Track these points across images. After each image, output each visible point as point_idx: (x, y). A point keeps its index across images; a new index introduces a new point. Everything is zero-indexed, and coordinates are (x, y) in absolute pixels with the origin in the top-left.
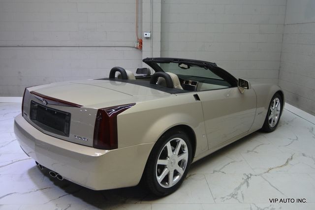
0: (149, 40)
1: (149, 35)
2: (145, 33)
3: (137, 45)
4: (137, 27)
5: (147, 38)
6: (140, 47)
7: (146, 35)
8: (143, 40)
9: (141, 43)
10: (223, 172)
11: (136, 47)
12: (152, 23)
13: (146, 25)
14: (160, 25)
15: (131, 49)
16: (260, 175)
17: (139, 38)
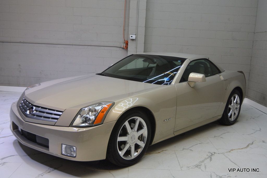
0: (134, 42)
1: (134, 37)
2: (131, 35)
3: (123, 45)
4: (124, 30)
5: (133, 40)
6: (126, 48)
7: (132, 37)
8: (129, 42)
9: (127, 44)
10: (191, 150)
11: (122, 47)
12: (137, 27)
13: (132, 28)
14: (144, 28)
15: (118, 49)
16: (223, 153)
17: (126, 39)
